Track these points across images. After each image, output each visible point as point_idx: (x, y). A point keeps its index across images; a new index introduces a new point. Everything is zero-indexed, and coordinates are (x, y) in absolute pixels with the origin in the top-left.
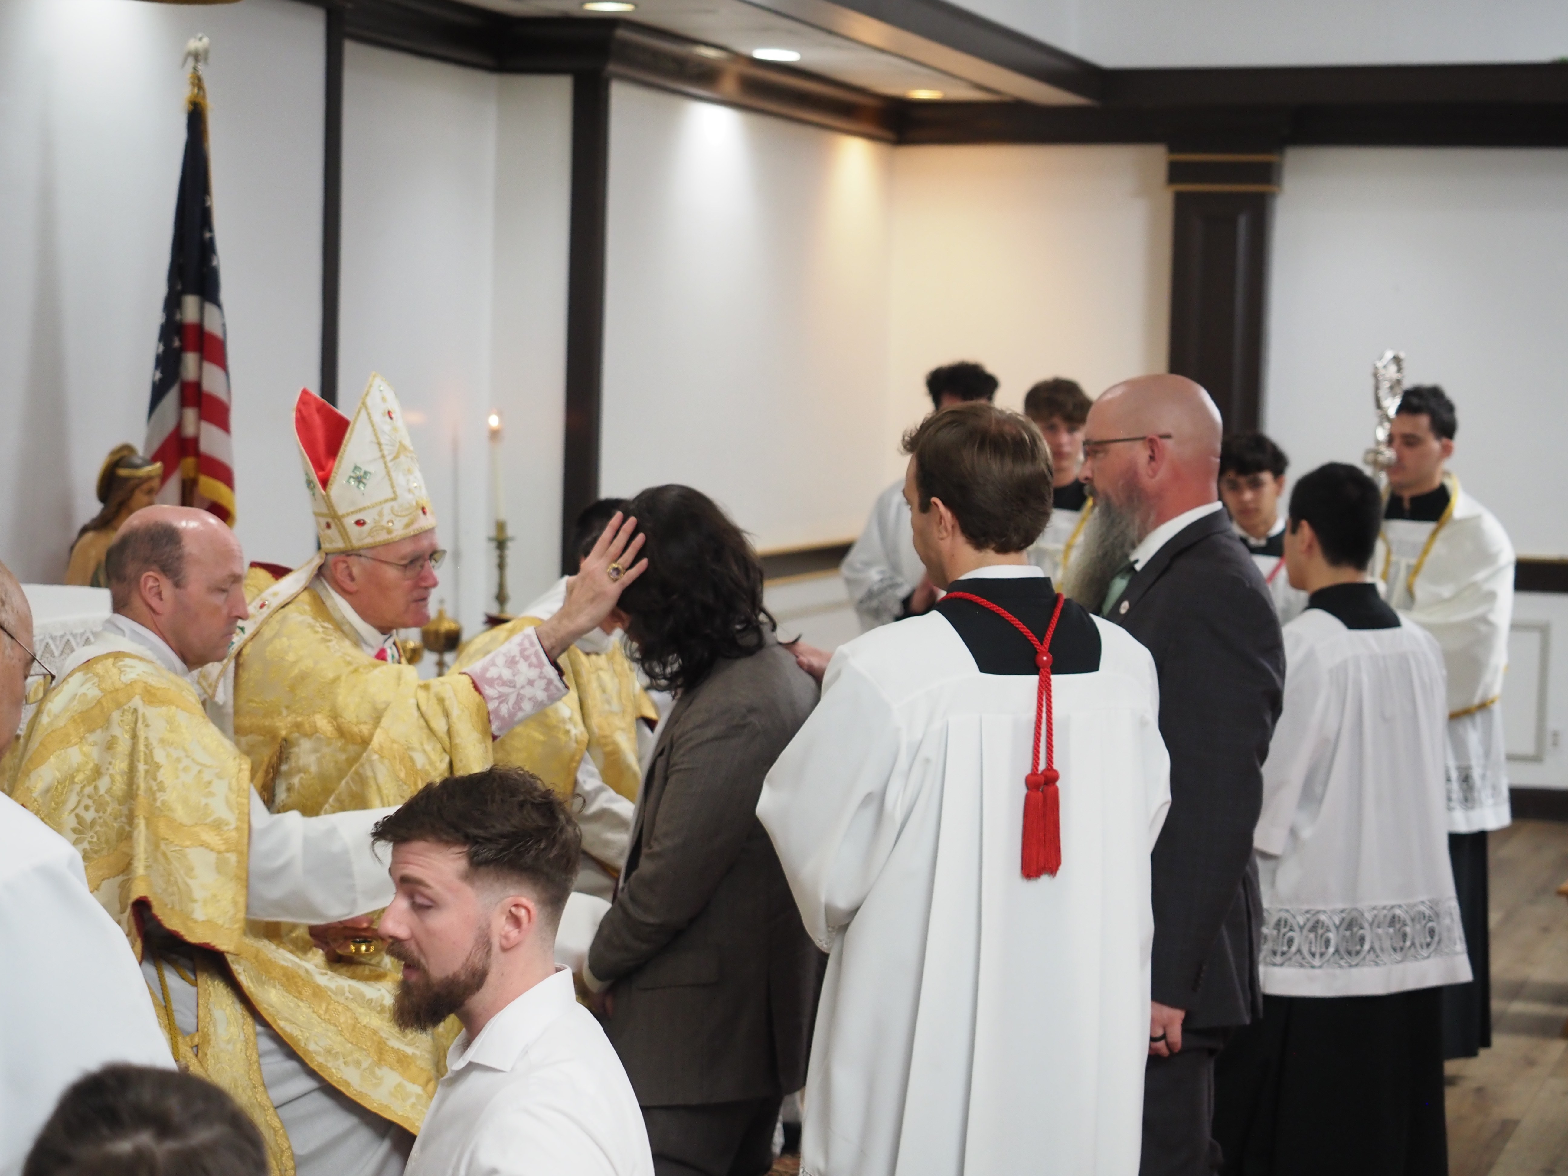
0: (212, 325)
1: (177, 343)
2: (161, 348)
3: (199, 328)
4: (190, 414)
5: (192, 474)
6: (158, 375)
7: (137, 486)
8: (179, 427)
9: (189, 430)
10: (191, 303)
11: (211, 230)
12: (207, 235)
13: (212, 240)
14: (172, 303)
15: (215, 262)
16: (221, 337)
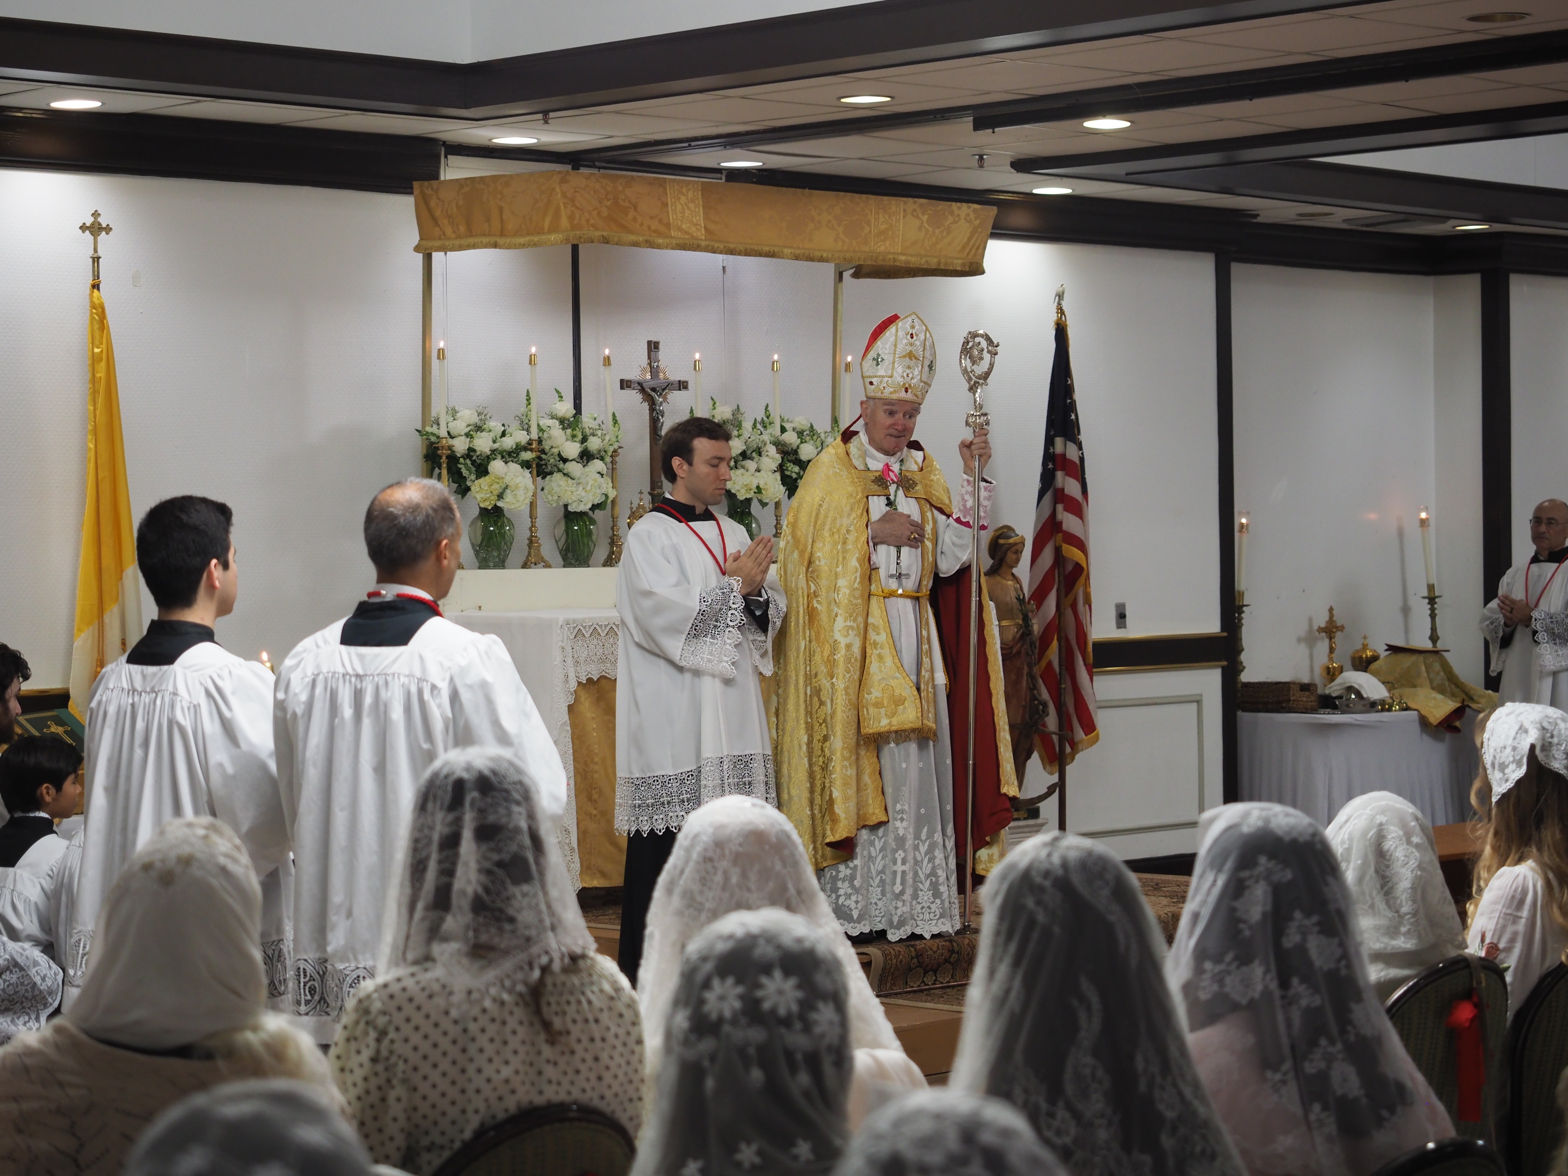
0: (1072, 454)
1: (1050, 466)
2: (1042, 469)
3: (1064, 455)
4: (1060, 507)
5: (1059, 544)
6: (1041, 485)
7: (1009, 549)
8: (1052, 514)
9: (1059, 518)
10: (1059, 441)
11: (1071, 398)
12: (1069, 401)
13: (1073, 403)
14: (1049, 442)
15: (1073, 417)
16: (1077, 461)
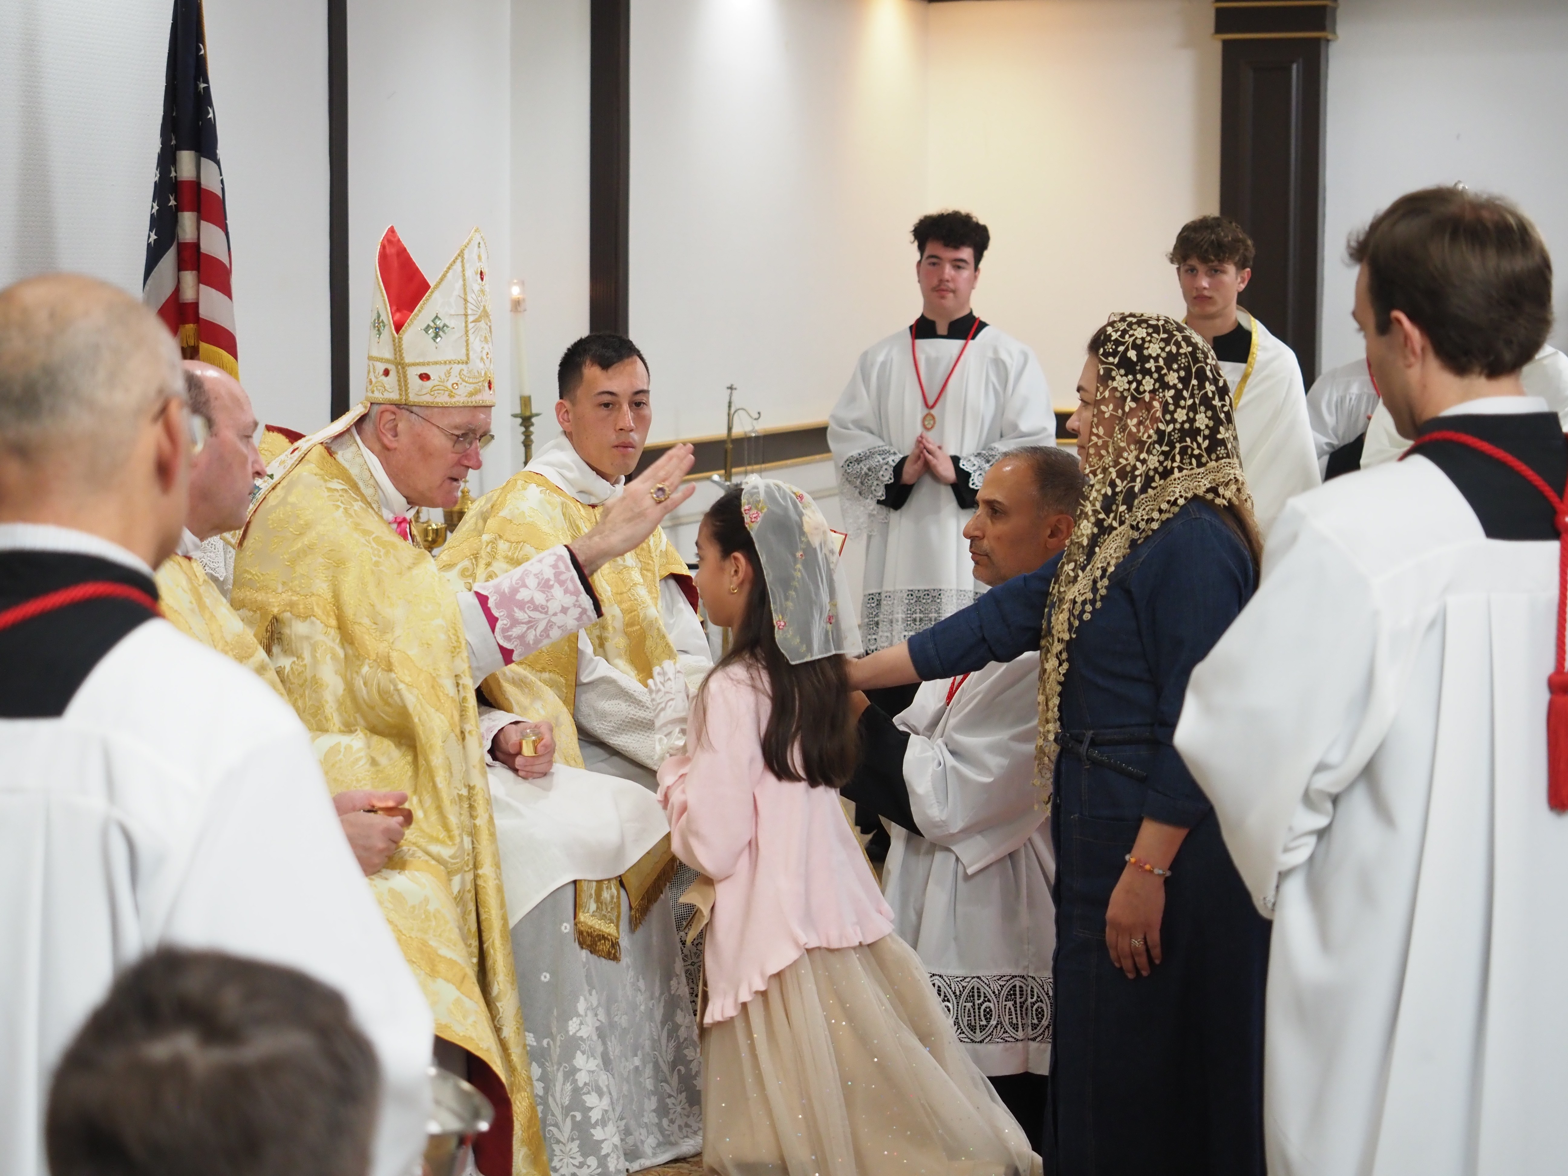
0: (209, 182)
1: (172, 203)
2: (156, 208)
3: (196, 185)
4: (189, 277)
5: (192, 342)
6: (153, 237)
8: (177, 291)
9: (188, 295)
10: (186, 158)
11: (206, 81)
12: (202, 86)
13: (207, 90)
14: (167, 160)
15: (211, 115)
16: (220, 195)
